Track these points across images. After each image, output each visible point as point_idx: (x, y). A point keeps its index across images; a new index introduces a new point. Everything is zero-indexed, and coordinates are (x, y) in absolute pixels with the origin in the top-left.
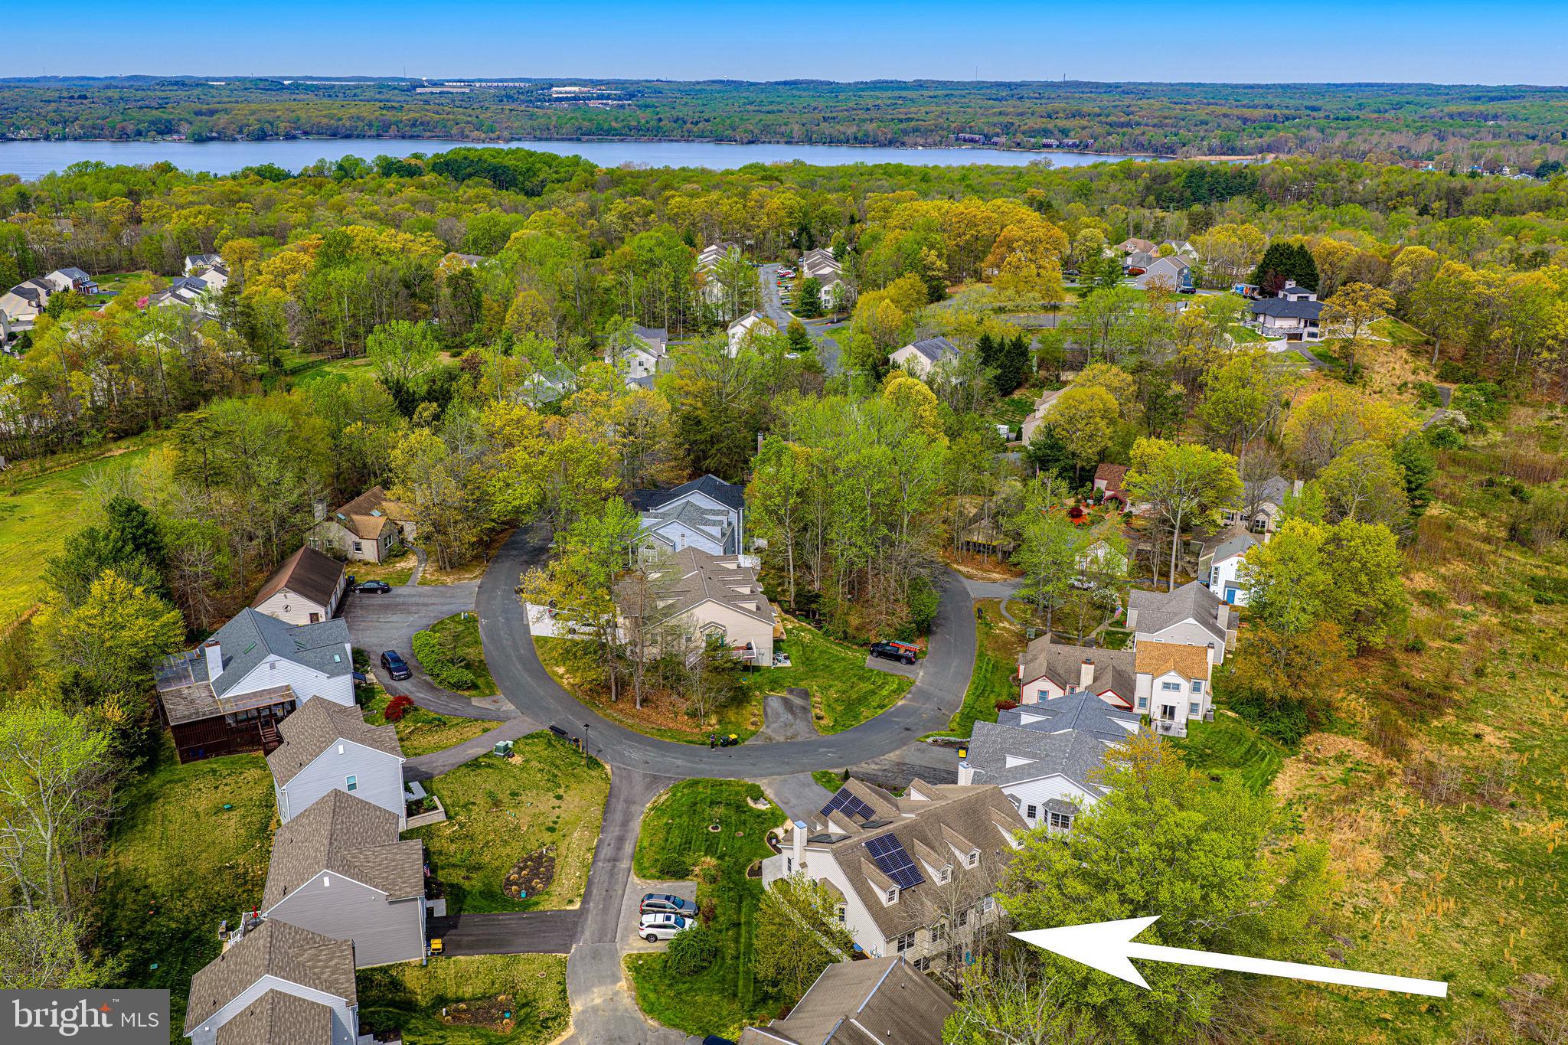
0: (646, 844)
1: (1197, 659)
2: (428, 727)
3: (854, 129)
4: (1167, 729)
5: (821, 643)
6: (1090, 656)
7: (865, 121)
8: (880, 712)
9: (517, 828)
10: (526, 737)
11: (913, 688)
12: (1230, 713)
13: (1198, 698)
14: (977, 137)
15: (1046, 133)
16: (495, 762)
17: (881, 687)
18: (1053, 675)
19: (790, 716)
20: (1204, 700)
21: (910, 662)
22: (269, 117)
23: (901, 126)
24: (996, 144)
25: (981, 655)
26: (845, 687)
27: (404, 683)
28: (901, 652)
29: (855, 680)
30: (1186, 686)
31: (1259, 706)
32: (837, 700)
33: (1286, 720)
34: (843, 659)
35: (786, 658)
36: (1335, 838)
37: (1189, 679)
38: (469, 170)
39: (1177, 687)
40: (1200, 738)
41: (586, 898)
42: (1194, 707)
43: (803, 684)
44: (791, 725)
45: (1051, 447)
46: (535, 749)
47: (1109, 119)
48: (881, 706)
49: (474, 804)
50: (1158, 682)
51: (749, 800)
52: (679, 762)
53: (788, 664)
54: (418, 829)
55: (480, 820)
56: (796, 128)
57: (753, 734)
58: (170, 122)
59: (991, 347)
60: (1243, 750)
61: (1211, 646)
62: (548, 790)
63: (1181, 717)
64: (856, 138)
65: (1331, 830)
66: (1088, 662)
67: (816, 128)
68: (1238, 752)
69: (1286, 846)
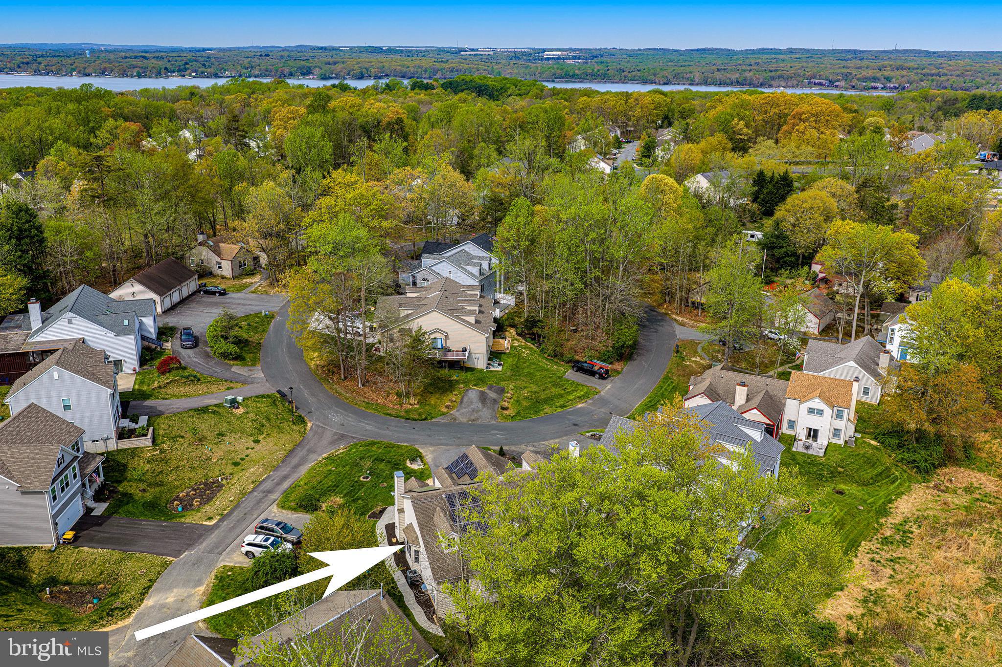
0: (302, 483)
1: (843, 390)
2: (183, 380)
3: (737, 75)
4: (807, 448)
5: (536, 357)
6: (743, 380)
7: (745, 71)
8: (559, 410)
9: (209, 459)
10: (257, 397)
11: (597, 397)
12: (872, 442)
13: (840, 424)
14: (824, 82)
15: (875, 79)
16: (221, 410)
17: (569, 393)
18: (712, 393)
19: (480, 405)
20: (847, 428)
21: (602, 377)
22: (367, 65)
23: (770, 74)
24: (837, 86)
25: (666, 378)
26: (538, 389)
27: (189, 351)
28: (596, 368)
29: (549, 385)
30: (828, 411)
31: (900, 438)
32: (526, 398)
33: (923, 452)
34: (547, 370)
35: (500, 365)
36: (939, 555)
37: (832, 406)
38: (464, 87)
39: (820, 412)
40: (837, 457)
41: (223, 518)
42: (836, 432)
43: (503, 384)
44: (478, 411)
45: (777, 237)
46: (259, 405)
47: (923, 72)
48: (561, 407)
49: (183, 437)
50: (805, 407)
51: (408, 461)
52: (368, 427)
53: (500, 369)
54: (126, 450)
55: (181, 451)
56: (697, 75)
57: (444, 414)
58: (309, 67)
59: (764, 180)
60: (876, 472)
61: (857, 379)
62: (251, 435)
63: (823, 440)
64: (737, 82)
65: (939, 548)
66: (743, 384)
67: (710, 75)
68: (869, 473)
69: (888, 556)
